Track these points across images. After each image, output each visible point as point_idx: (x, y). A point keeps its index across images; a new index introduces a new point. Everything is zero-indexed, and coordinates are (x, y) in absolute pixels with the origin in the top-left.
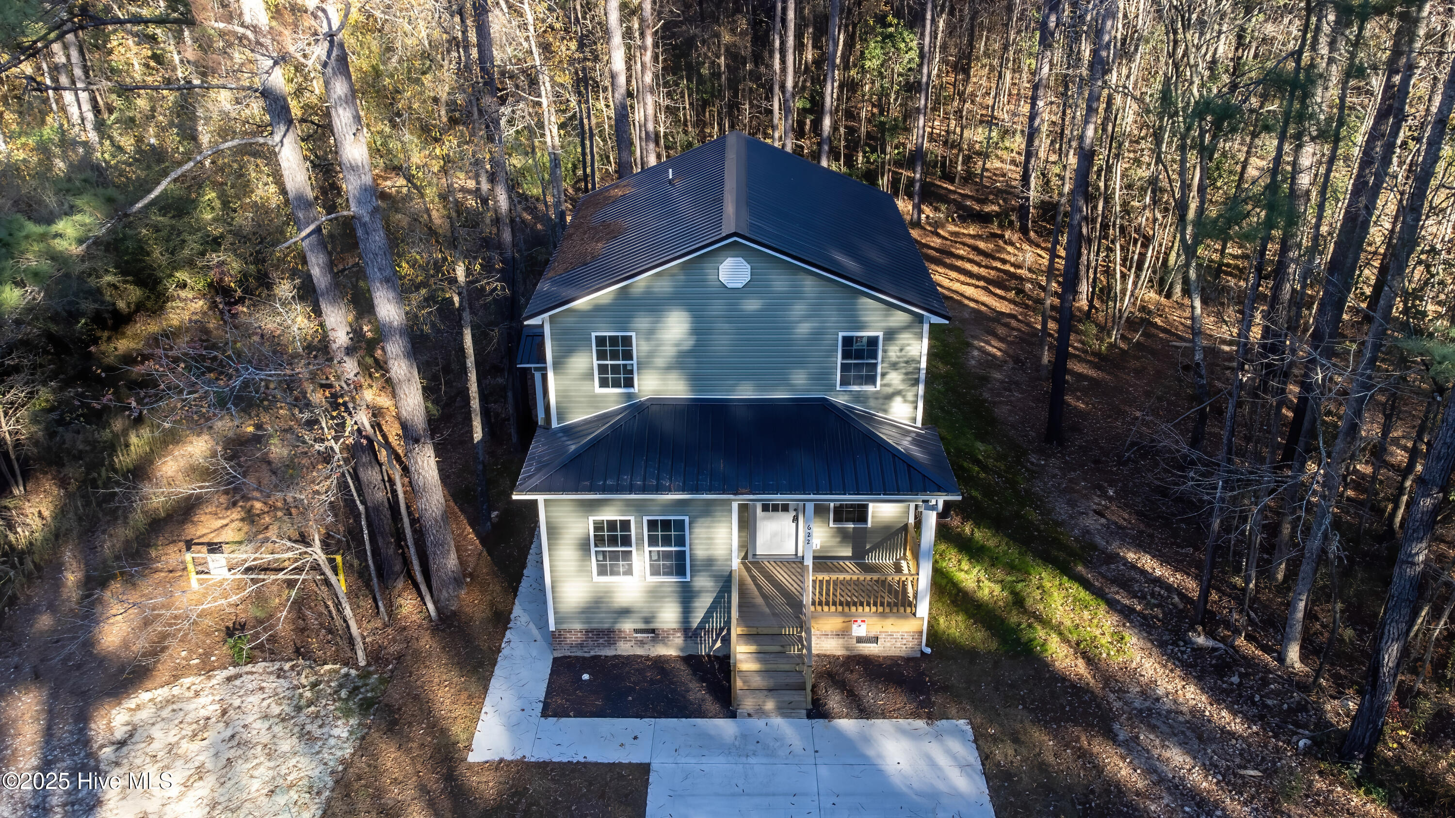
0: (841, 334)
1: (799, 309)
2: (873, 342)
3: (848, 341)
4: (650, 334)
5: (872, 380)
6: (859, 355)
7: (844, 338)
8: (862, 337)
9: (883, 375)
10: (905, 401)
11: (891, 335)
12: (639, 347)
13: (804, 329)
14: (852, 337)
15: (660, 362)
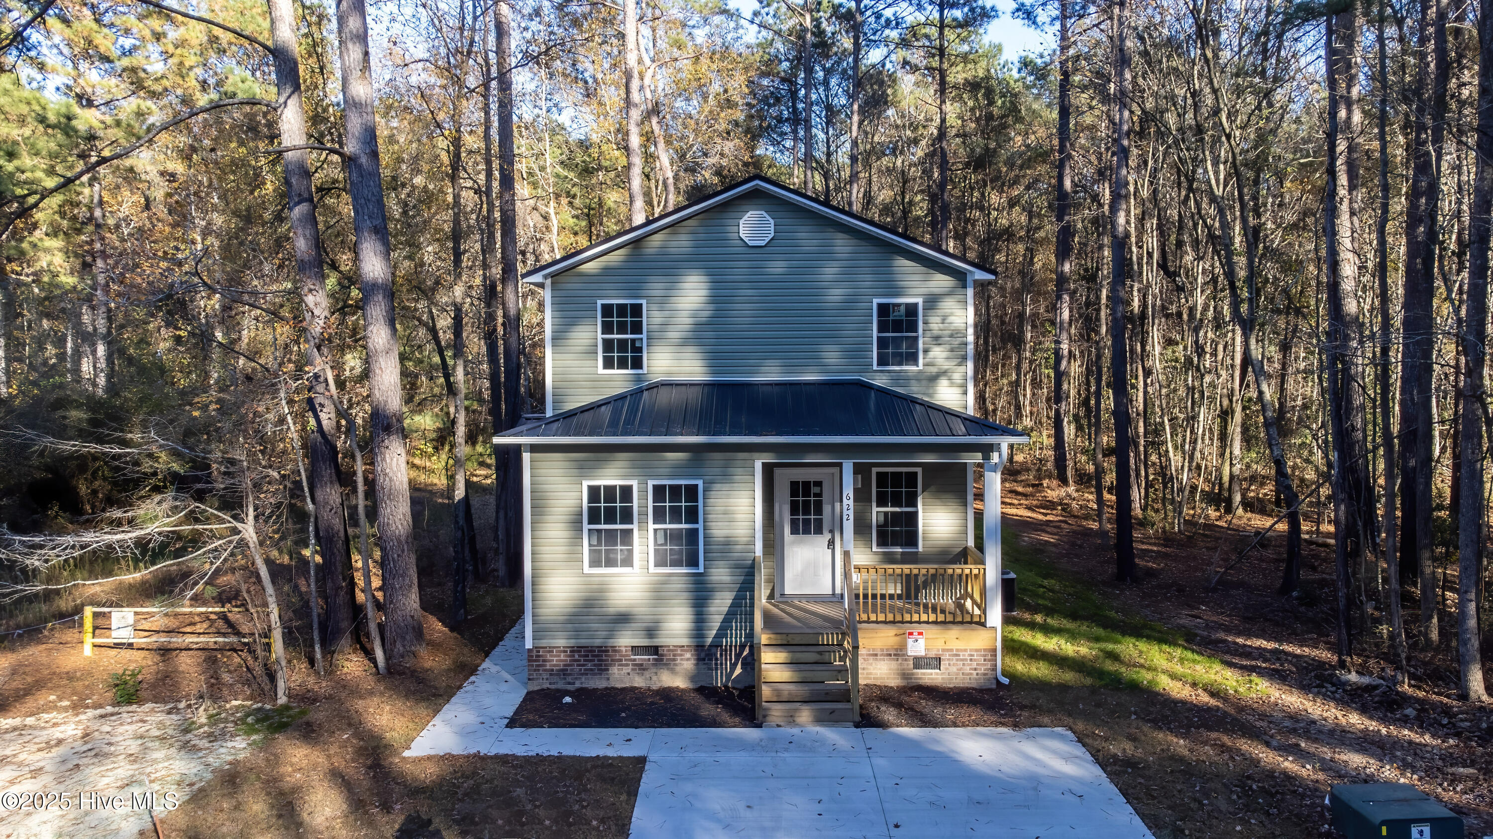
0: (876, 301)
1: (830, 271)
2: (912, 310)
3: (884, 309)
4: (664, 301)
5: (912, 358)
6: (898, 326)
7: (880, 306)
8: (899, 305)
9: (926, 351)
10: (952, 385)
11: (932, 301)
12: (651, 317)
13: (836, 295)
14: (888, 305)
15: (674, 335)
